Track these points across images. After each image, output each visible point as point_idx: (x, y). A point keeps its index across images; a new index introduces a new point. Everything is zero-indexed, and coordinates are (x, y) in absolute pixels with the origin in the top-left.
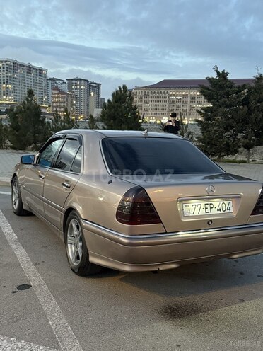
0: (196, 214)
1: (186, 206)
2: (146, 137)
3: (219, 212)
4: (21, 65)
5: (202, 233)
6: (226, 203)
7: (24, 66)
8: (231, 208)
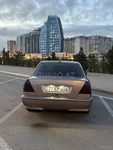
0: (50, 90)
1: (46, 87)
2: (60, 63)
3: (61, 91)
4: (102, 37)
5: (52, 98)
6: (66, 88)
7: (103, 37)
8: (68, 90)
